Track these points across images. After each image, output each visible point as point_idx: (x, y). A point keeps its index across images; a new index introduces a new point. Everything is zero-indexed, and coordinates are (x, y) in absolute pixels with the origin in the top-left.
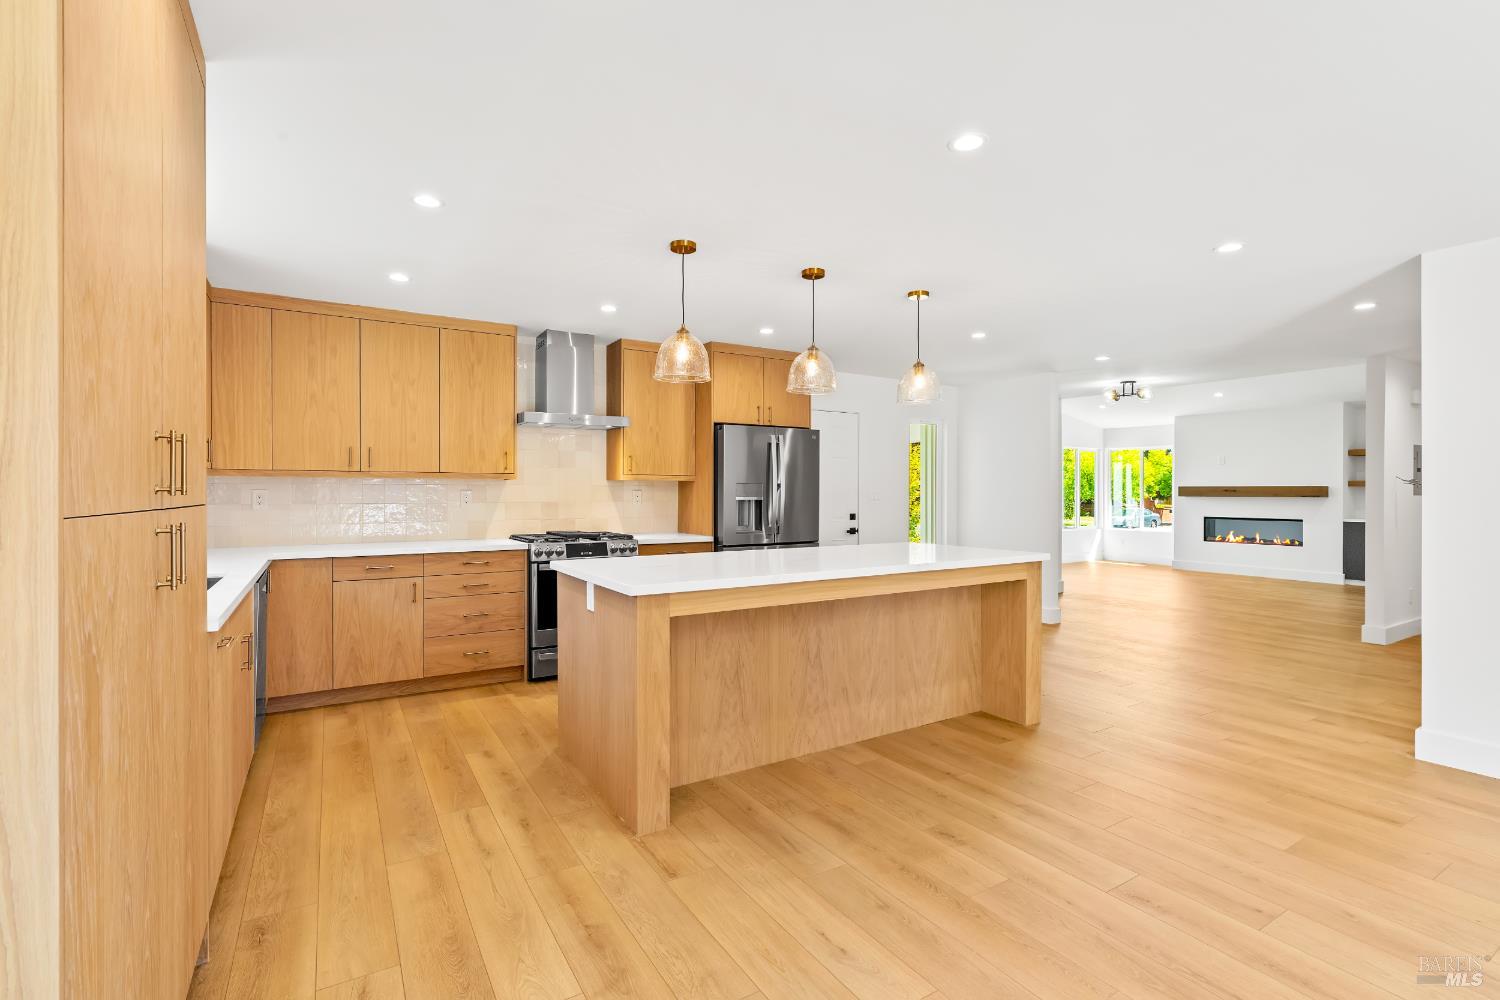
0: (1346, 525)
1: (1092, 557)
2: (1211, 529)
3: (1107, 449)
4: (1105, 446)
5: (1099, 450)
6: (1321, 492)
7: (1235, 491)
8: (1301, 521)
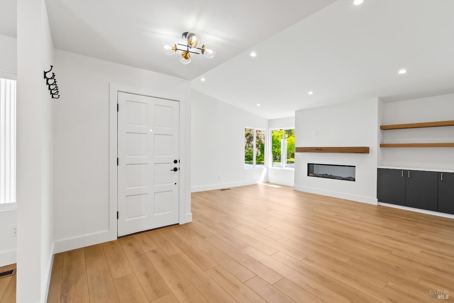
0: (379, 169)
1: (260, 182)
2: (311, 170)
3: (270, 130)
4: (269, 128)
5: (266, 130)
6: (365, 150)
7: (321, 150)
8: (355, 167)
